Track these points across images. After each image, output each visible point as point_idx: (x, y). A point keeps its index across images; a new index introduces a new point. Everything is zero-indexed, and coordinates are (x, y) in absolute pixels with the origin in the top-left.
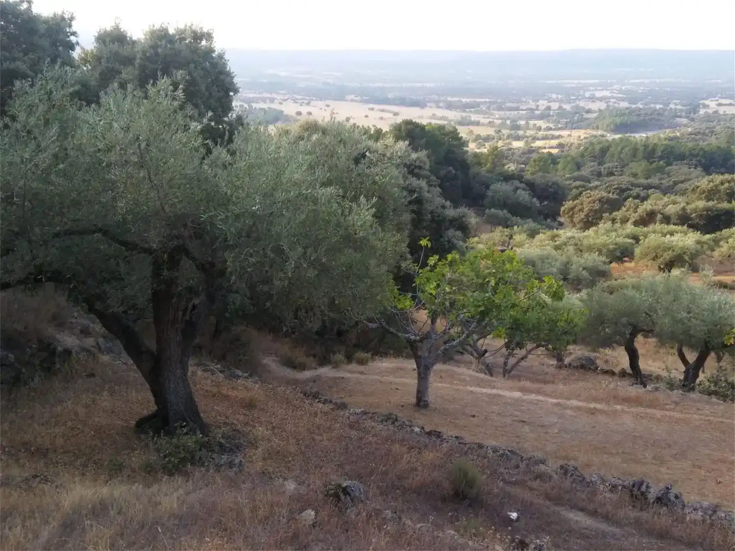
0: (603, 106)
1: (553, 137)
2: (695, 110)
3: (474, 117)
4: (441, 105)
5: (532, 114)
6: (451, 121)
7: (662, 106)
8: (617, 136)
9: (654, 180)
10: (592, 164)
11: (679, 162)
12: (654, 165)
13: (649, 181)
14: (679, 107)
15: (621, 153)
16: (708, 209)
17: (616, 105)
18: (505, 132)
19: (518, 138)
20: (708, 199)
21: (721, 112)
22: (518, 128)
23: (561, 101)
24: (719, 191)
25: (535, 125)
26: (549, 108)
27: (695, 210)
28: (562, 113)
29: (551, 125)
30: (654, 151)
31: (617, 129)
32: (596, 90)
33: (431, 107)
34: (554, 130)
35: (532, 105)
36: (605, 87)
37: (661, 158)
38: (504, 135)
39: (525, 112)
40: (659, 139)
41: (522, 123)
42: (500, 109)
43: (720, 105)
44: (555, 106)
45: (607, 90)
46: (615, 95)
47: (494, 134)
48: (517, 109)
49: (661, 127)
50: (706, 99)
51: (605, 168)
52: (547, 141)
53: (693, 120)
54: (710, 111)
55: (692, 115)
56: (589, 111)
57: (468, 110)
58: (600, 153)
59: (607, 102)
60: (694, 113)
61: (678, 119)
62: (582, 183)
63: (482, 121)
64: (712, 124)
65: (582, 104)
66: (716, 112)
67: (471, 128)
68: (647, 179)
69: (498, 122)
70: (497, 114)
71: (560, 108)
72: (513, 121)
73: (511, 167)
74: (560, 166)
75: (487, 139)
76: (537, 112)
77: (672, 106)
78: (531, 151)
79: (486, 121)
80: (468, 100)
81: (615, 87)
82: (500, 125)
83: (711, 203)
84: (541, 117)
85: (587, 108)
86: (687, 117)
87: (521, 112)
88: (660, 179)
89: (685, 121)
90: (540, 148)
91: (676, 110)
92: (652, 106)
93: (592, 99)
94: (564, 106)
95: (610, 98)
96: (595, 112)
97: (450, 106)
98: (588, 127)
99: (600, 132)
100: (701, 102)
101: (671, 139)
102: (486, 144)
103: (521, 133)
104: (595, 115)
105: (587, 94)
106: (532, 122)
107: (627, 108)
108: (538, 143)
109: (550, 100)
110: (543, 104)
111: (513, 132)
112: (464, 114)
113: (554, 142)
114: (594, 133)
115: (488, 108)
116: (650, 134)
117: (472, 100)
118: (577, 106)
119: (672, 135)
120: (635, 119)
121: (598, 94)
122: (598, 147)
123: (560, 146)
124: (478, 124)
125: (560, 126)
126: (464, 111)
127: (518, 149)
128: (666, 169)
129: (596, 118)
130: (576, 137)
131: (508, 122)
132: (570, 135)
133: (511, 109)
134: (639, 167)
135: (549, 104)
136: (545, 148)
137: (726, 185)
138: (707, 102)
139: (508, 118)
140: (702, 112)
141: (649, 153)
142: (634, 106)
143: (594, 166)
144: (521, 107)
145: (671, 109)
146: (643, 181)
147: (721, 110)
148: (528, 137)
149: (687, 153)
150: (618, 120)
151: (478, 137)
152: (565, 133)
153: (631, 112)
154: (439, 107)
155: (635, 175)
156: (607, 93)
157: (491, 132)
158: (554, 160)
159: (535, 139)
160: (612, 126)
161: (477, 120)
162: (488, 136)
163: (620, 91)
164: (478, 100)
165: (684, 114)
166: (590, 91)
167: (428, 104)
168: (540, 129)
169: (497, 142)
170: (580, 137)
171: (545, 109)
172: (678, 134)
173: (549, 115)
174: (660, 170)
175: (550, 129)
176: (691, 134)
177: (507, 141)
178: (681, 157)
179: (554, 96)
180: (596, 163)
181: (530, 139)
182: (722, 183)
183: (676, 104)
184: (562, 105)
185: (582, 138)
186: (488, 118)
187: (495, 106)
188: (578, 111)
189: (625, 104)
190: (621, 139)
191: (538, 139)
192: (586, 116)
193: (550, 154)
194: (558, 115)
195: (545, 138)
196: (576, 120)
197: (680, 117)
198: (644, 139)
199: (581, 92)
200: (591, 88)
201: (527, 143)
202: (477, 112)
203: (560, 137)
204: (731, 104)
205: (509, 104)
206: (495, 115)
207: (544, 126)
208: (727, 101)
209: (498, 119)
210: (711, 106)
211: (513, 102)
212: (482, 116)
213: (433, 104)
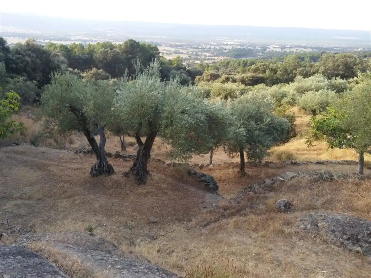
0: (231, 47)
1: (212, 59)
2: (265, 50)
3: (181, 51)
4: (168, 45)
5: (203, 49)
6: (171, 52)
7: (253, 48)
8: (235, 59)
10: (223, 68)
14: (259, 48)
16: (253, 77)
17: (236, 47)
18: (193, 57)
19: (198, 59)
20: (254, 72)
21: (275, 51)
22: (198, 55)
23: (215, 45)
24: (259, 70)
26: (210, 48)
27: (247, 77)
29: (211, 55)
31: (236, 56)
32: (229, 41)
33: (163, 46)
35: (204, 47)
39: (201, 49)
41: (200, 53)
42: (191, 48)
43: (274, 48)
44: (212, 47)
45: (233, 41)
46: (235, 43)
47: (188, 57)
48: (198, 48)
49: (252, 56)
51: (228, 70)
52: (209, 61)
53: (264, 53)
54: (271, 50)
55: (264, 51)
56: (225, 49)
57: (179, 48)
58: (226, 64)
59: (232, 46)
60: (265, 51)
61: (258, 53)
63: (184, 52)
64: (271, 55)
65: (223, 46)
66: (273, 51)
67: (180, 55)
69: (190, 53)
70: (190, 50)
71: (215, 48)
72: (196, 53)
76: (206, 49)
77: (257, 48)
79: (185, 52)
80: (179, 44)
81: (236, 40)
83: (254, 74)
84: (207, 51)
85: (225, 48)
86: (262, 52)
89: (261, 54)
90: (206, 63)
91: (258, 49)
92: (249, 48)
93: (227, 45)
94: (216, 47)
95: (234, 44)
97: (171, 46)
98: (225, 55)
99: (229, 58)
100: (267, 47)
101: (254, 60)
102: (185, 61)
103: (199, 57)
104: (228, 51)
105: (225, 43)
106: (203, 53)
107: (240, 48)
109: (211, 45)
110: (208, 46)
111: (196, 57)
113: (212, 61)
114: (227, 58)
115: (187, 47)
116: (248, 58)
117: (180, 44)
118: (221, 48)
120: (242, 53)
121: (229, 43)
123: (214, 62)
124: (182, 53)
125: (214, 55)
126: (177, 48)
127: (198, 63)
129: (228, 52)
131: (194, 53)
132: (218, 59)
133: (195, 48)
136: (208, 63)
137: (262, 67)
138: (270, 47)
139: (194, 52)
140: (268, 50)
142: (242, 48)
144: (200, 47)
145: (256, 49)
147: (275, 50)
150: (236, 53)
152: (216, 58)
153: (241, 50)
154: (167, 46)
156: (232, 43)
157: (187, 56)
159: (204, 60)
160: (234, 55)
162: (186, 58)
163: (238, 42)
164: (182, 44)
165: (261, 51)
166: (226, 41)
167: (163, 45)
168: (206, 56)
169: (190, 61)
170: (221, 59)
171: (209, 48)
172: (258, 58)
173: (210, 51)
175: (210, 56)
176: (263, 58)
177: (194, 60)
181: (202, 60)
183: (258, 47)
186: (186, 51)
187: (189, 46)
188: (222, 49)
191: (206, 60)
192: (224, 51)
194: (214, 51)
195: (208, 60)
196: (220, 53)
197: (259, 52)
198: (245, 60)
199: (223, 42)
200: (227, 41)
201: (201, 61)
202: (182, 49)
203: (214, 59)
204: (278, 48)
205: (195, 46)
206: (189, 50)
207: (208, 55)
208: (277, 46)
209: (190, 51)
210: (271, 48)
211: (196, 45)
212: (184, 50)
213: (164, 45)
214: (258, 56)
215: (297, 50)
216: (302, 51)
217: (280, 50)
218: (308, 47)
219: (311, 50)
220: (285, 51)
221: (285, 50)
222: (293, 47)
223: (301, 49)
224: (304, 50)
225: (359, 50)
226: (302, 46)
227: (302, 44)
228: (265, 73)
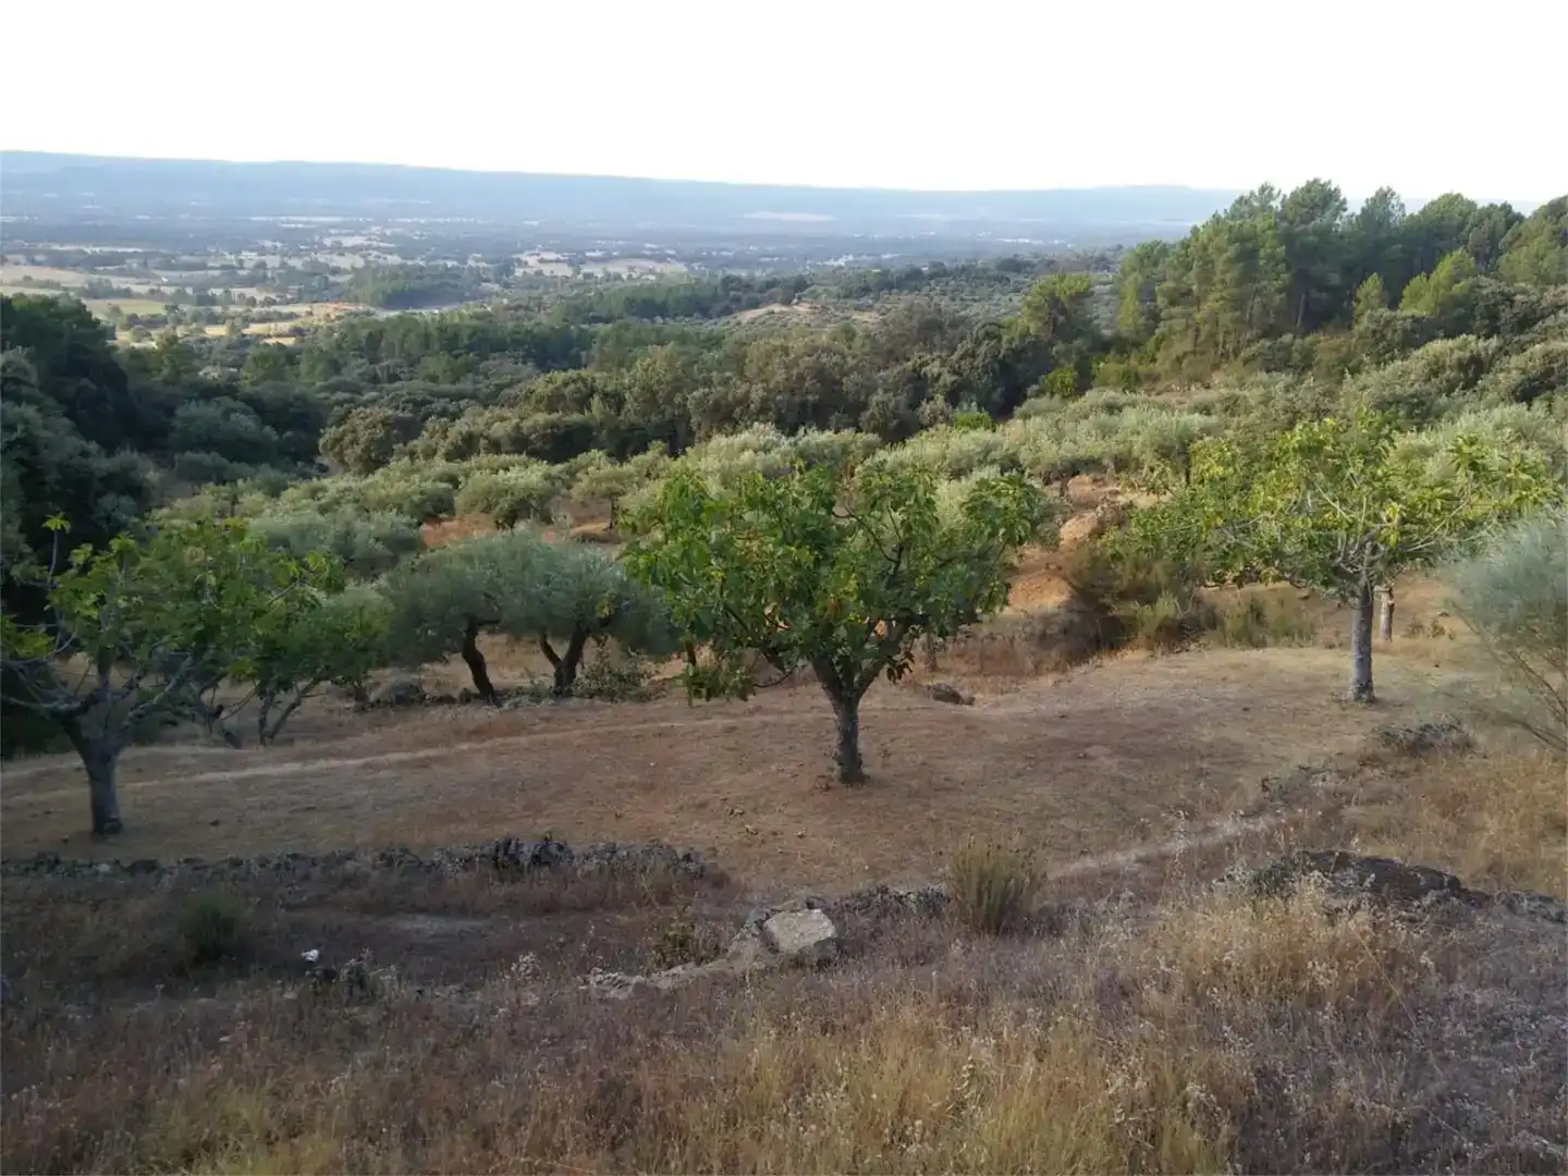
0: (358, 262)
1: (281, 317)
2: (508, 269)
3: (117, 282)
4: (39, 258)
5: (231, 274)
6: (67, 289)
7: (455, 263)
8: (393, 314)
9: (466, 385)
10: (359, 362)
11: (496, 355)
12: (460, 361)
13: (459, 386)
14: (483, 264)
15: (402, 342)
16: (553, 426)
17: (381, 261)
18: (187, 309)
19: (214, 320)
20: (551, 409)
21: (547, 274)
22: (213, 301)
23: (283, 253)
24: (563, 396)
25: (242, 296)
26: (262, 265)
27: (534, 429)
28: (290, 274)
29: (273, 296)
30: (455, 337)
31: (391, 301)
32: (341, 234)
33: (17, 264)
34: (280, 304)
35: (231, 259)
36: (356, 230)
37: (470, 348)
38: (185, 314)
39: (218, 273)
40: (461, 316)
41: (218, 292)
42: (167, 266)
43: (542, 261)
44: (273, 261)
45: (361, 235)
46: (375, 243)
47: (164, 313)
48: (204, 267)
49: (461, 299)
50: (521, 252)
51: (382, 369)
52: (271, 325)
54: (530, 271)
55: (504, 278)
56: (336, 271)
57: (101, 268)
58: (372, 343)
59: (364, 257)
60: (508, 275)
61: (484, 284)
62: (347, 395)
63: (136, 289)
64: (535, 293)
65: (322, 258)
66: (539, 273)
67: (115, 302)
68: (453, 383)
69: (169, 290)
70: (165, 276)
71: (283, 265)
72: (198, 289)
73: (211, 373)
74: (303, 368)
75: (154, 322)
76: (242, 273)
77: (471, 263)
78: (245, 342)
79: (144, 289)
80: (97, 250)
81: (374, 229)
82: (173, 297)
83: (554, 416)
84: (251, 282)
85: (331, 265)
86: (498, 281)
87: (210, 272)
88: (476, 382)
89: (496, 287)
90: (259, 336)
91: (478, 268)
92: (441, 262)
93: (339, 249)
94: (291, 263)
95: (368, 248)
96: (346, 272)
97: (59, 261)
98: (339, 298)
99: (362, 308)
100: (515, 256)
101: (478, 317)
102: (153, 332)
103: (218, 309)
104: (348, 278)
105: (328, 242)
106: (236, 291)
107: (401, 266)
108: (255, 329)
109: (262, 251)
110: (250, 258)
111: (201, 308)
112: (96, 277)
113: (285, 326)
114: (352, 308)
115: (144, 265)
116: (445, 309)
117: (106, 249)
118: (315, 263)
119: (479, 310)
120: (416, 284)
121: (348, 242)
122: (364, 333)
123: (297, 332)
124: (126, 294)
125: (289, 297)
126: (94, 272)
127: (220, 338)
128: (481, 366)
129: (351, 283)
130: (322, 314)
131: (190, 291)
132: (311, 313)
133: (189, 267)
134: (435, 363)
135: (263, 258)
136: (269, 336)
137: (572, 386)
138: (524, 257)
139: (189, 285)
140: (519, 272)
141: (449, 339)
142: (410, 263)
143: (362, 365)
144: (210, 264)
145: (470, 267)
146: (446, 387)
147: (547, 270)
148: (233, 318)
149: (508, 340)
150: (388, 286)
151: (133, 321)
152: (300, 309)
153: (408, 273)
154: (34, 262)
155: (434, 379)
156: (358, 240)
157: (158, 309)
158: (291, 357)
159: (247, 321)
160: (380, 297)
161: (124, 287)
162: (154, 316)
163: (383, 238)
164: (119, 250)
165: (491, 276)
166: (331, 235)
167: (9, 257)
168: (253, 302)
169: (174, 328)
170: (328, 315)
171: (256, 267)
172: (489, 309)
173: (265, 278)
174: (470, 368)
175: (272, 302)
176: (508, 308)
177: (194, 326)
178: (500, 347)
179: (268, 244)
180: (364, 361)
181: (238, 322)
182: (566, 384)
183: (477, 260)
184: (286, 259)
185: (333, 317)
186: (147, 283)
187: (156, 261)
188: (316, 270)
189: (394, 260)
190: (400, 317)
191: (254, 321)
192: (332, 279)
193: (280, 346)
194: (282, 277)
195: (264, 319)
196: (317, 285)
197: (487, 281)
198: (438, 318)
199: (317, 238)
200: (333, 231)
201: (233, 329)
202: (122, 273)
203: (291, 316)
204: (557, 261)
205: (185, 258)
206: (160, 278)
207: (260, 297)
208: (552, 256)
209: (166, 285)
210: (530, 263)
211: (192, 254)
212: (133, 280)
213: (21, 258)
214: (483, 296)
215: (631, 268)
216: (651, 272)
217: (564, 271)
218: (670, 256)
219: (681, 268)
220: (588, 276)
221: (586, 269)
222: (616, 258)
223: (650, 264)
224: (659, 268)
225: (841, 262)
226: (648, 253)
227: (648, 245)
228: (589, 409)
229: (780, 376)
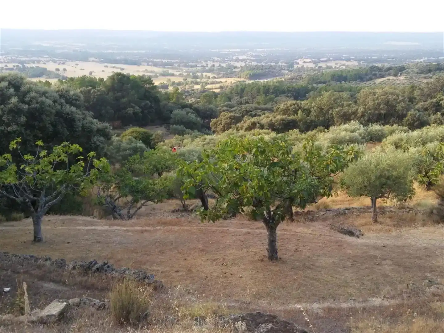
0: (243, 64)
1: (217, 83)
2: (292, 65)
3: (171, 71)
4: (150, 63)
5: (204, 68)
6: (156, 73)
7: (274, 64)
8: (251, 82)
9: (269, 106)
10: (237, 97)
11: (282, 95)
12: (268, 97)
13: (266, 106)
14: (283, 64)
15: (252, 90)
16: (284, 120)
17: (250, 64)
18: (189, 80)
19: (197, 83)
20: (284, 114)
21: (305, 67)
22: (197, 77)
23: (220, 62)
24: (289, 110)
25: (206, 75)
26: (214, 66)
27: (277, 121)
28: (221, 69)
29: (216, 76)
30: (268, 89)
31: (251, 77)
32: (239, 55)
33: (144, 65)
34: (217, 78)
35: (204, 64)
36: (244, 53)
37: (273, 93)
38: (189, 81)
39: (200, 68)
40: (273, 82)
41: (199, 74)
42: (185, 66)
43: (304, 62)
44: (217, 65)
45: (245, 55)
46: (249, 58)
47: (183, 81)
48: (196, 66)
49: (274, 76)
50: (298, 59)
51: (244, 100)
52: (214, 85)
53: (291, 71)
54: (299, 66)
56: (235, 67)
57: (167, 67)
58: (241, 91)
59: (245, 62)
60: (291, 68)
61: (283, 71)
62: (227, 108)
63: (176, 73)
64: (301, 73)
65: (232, 63)
66: (303, 67)
67: (169, 77)
68: (265, 105)
69: (185, 74)
70: (185, 69)
71: (220, 65)
72: (194, 73)
73: (191, 101)
74: (218, 99)
75: (179, 84)
76: (207, 68)
77: (280, 64)
78: (204, 91)
79: (178, 73)
80: (166, 61)
81: (249, 53)
82: (186, 76)
83: (285, 117)
84: (210, 71)
85: (234, 65)
86: (288, 70)
87: (198, 68)
88: (272, 105)
89: (286, 72)
90: (210, 89)
91: (282, 65)
92: (269, 64)
93: (237, 60)
94: (222, 65)
95: (246, 60)
96: (239, 68)
97: (155, 65)
98: (235, 76)
99: (242, 79)
100: (295, 61)
101: (279, 82)
103: (198, 80)
104: (239, 69)
105: (234, 58)
106: (204, 74)
107: (256, 66)
108: (209, 86)
109: (214, 61)
110: (210, 64)
111: (194, 80)
112: (165, 69)
113: (218, 86)
114: (239, 80)
115: (179, 66)
116: (269, 80)
117: (169, 61)
118: (229, 64)
119: (280, 80)
120: (260, 71)
121: (241, 58)
122: (240, 88)
123: (221, 88)
124: (173, 75)
125: (220, 76)
126: (165, 68)
127: (198, 89)
128: (275, 99)
129: (240, 71)
131: (191, 74)
132: (226, 81)
133: (192, 66)
134: (260, 98)
135: (214, 63)
136: (213, 89)
138: (298, 61)
139: (191, 72)
140: (295, 66)
141: (266, 90)
142: (259, 64)
143: (238, 99)
144: (198, 65)
145: (279, 65)
146: (262, 106)
147: (305, 65)
148: (202, 83)
149: (286, 90)
150: (251, 72)
151: (174, 83)
152: (223, 80)
153: (258, 67)
154: (148, 65)
155: (259, 103)
156: (245, 57)
157: (181, 80)
158: (216, 95)
159: (207, 84)
160: (248, 76)
161: (172, 72)
162: (180, 82)
163: (252, 56)
164: (173, 61)
165: (286, 68)
166: (235, 56)
167: (142, 63)
168: (209, 78)
169: (185, 86)
170: (231, 82)
171: (212, 66)
172: (283, 80)
173: (214, 70)
174: (271, 100)
175: (215, 78)
176: (290, 79)
177: (191, 85)
178: (283, 92)
179: (216, 59)
180: (239, 97)
181: (204, 84)
182: (292, 105)
183: (282, 63)
184: (221, 64)
185: (233, 83)
186: (179, 72)
187: (183, 64)
188: (230, 67)
189: (254, 63)
190: (253, 83)
191: (209, 84)
192: (234, 70)
193: (214, 92)
194: (219, 69)
195: (212, 83)
196: (229, 72)
197: (284, 70)
198: (265, 83)
199: (231, 57)
200: (236, 54)
201: (202, 86)
202: (172, 68)
203: (220, 82)
204: (310, 62)
205: (191, 64)
206: (183, 70)
207: (211, 76)
208: (308, 60)
209: (185, 72)
210: (300, 63)
211: (193, 62)
212: (175, 70)
213: (146, 64)
214: (282, 75)
215: (336, 64)
216: (344, 65)
217: (312, 65)
218: (352, 59)
219: (356, 63)
220: (320, 67)
221: (320, 65)
222: (331, 61)
223: (344, 62)
224: (347, 63)
226: (343, 58)
227: (344, 56)
229: (371, 104)
